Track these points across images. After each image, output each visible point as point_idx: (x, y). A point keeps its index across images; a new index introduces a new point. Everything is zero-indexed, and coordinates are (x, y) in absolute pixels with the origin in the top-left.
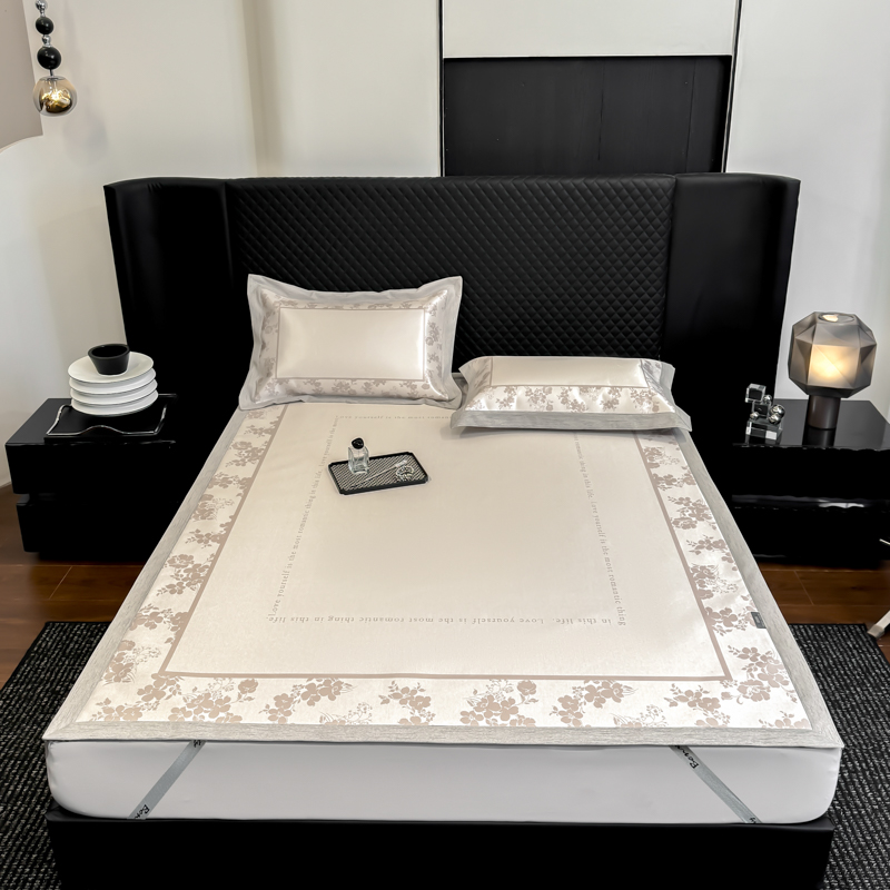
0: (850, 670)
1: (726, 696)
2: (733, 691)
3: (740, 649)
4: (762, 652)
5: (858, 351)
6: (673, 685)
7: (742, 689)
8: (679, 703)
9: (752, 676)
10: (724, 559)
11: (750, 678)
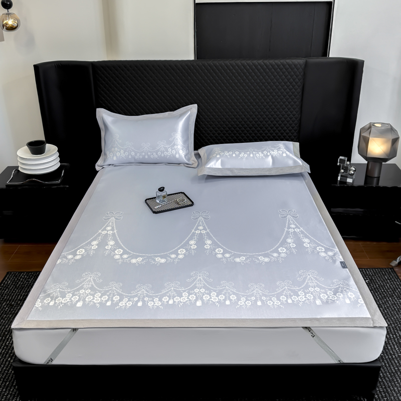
0: (386, 289)
5: (391, 140)
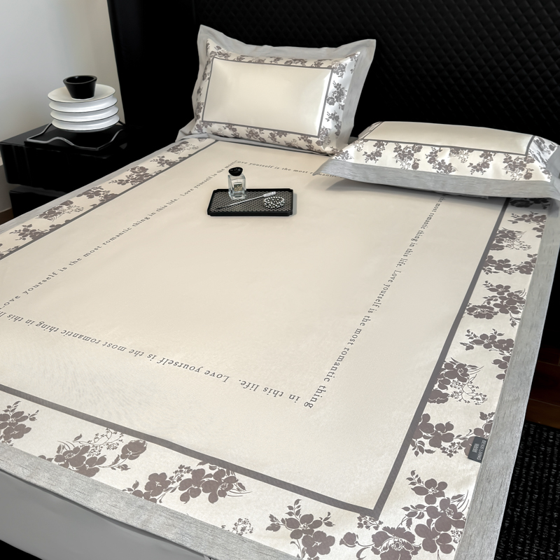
1: (350, 539)
2: (365, 537)
3: (424, 480)
4: (449, 493)
6: (297, 502)
7: (379, 539)
8: (283, 528)
9: (409, 523)
10: (496, 362)
11: (404, 525)
